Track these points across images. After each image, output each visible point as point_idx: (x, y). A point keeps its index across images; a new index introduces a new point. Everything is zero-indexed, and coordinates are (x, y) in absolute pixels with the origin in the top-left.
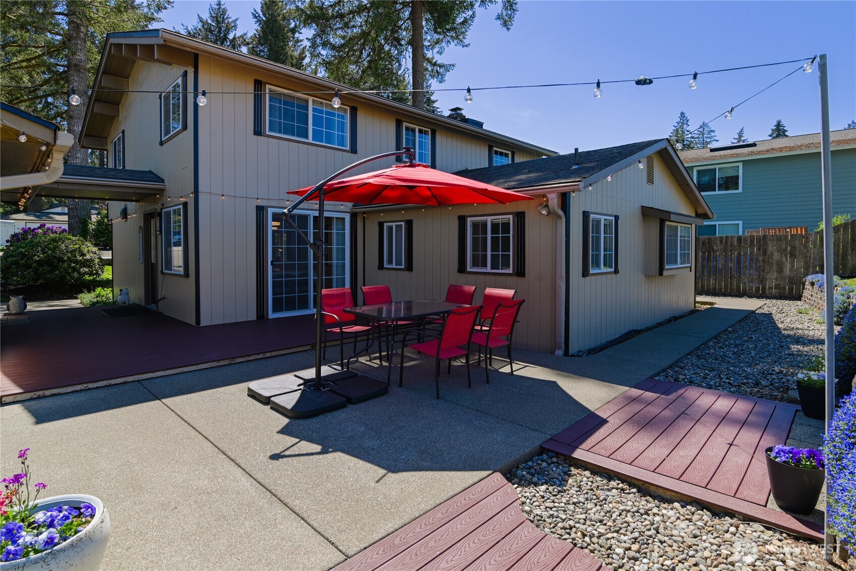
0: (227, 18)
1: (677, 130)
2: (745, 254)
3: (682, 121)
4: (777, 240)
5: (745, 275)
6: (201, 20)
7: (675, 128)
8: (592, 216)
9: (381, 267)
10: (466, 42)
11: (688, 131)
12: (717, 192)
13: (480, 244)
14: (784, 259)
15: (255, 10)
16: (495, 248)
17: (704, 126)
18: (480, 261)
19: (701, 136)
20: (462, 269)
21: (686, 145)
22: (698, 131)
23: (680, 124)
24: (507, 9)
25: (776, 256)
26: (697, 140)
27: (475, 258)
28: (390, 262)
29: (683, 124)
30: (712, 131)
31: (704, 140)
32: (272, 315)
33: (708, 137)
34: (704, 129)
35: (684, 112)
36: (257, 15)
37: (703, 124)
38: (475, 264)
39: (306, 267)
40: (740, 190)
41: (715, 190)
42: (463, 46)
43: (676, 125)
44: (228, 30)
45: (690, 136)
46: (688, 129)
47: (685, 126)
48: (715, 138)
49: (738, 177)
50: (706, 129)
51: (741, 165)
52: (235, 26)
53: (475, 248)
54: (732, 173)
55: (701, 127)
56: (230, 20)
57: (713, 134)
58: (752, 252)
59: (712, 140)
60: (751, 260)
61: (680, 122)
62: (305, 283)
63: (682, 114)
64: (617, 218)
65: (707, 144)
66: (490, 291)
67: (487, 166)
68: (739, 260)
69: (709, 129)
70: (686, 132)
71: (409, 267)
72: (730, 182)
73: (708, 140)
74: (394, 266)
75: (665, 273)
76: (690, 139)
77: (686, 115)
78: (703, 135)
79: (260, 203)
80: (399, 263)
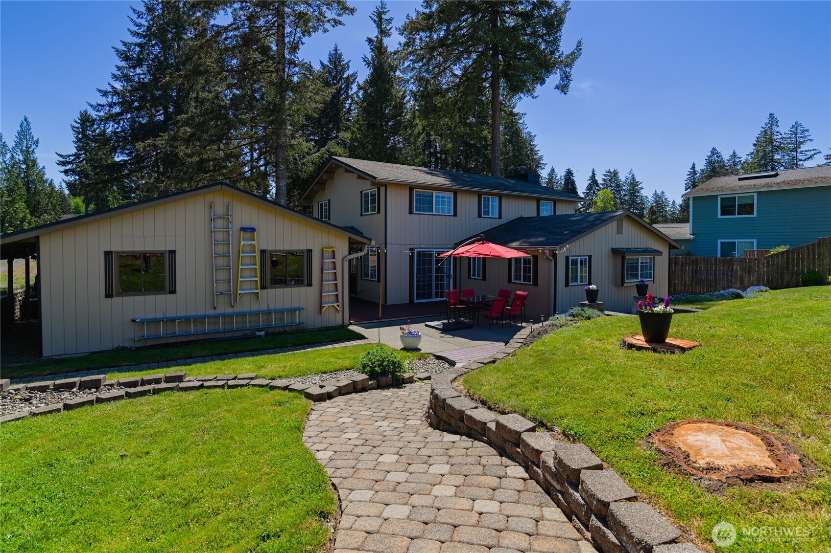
0: (343, 61)
1: (765, 131)
2: (720, 270)
3: (770, 122)
4: (740, 261)
5: (719, 285)
6: (322, 63)
7: (763, 130)
8: (571, 258)
9: (469, 277)
10: (535, 94)
11: (777, 132)
12: (737, 216)
13: (518, 269)
14: (744, 275)
15: (365, 56)
16: (524, 272)
17: (796, 126)
18: (518, 277)
19: (794, 136)
20: (510, 281)
21: (775, 146)
22: (791, 131)
23: (769, 125)
24: (563, 80)
25: (739, 272)
26: (789, 140)
27: (516, 275)
28: (474, 275)
29: (772, 125)
30: (807, 131)
31: (797, 140)
32: (416, 301)
33: (801, 137)
34: (796, 129)
35: (773, 112)
36: (366, 59)
37: (796, 124)
38: (516, 279)
39: (431, 277)
40: (755, 215)
41: (735, 215)
42: (533, 98)
43: (764, 126)
44: (343, 71)
45: (780, 136)
46: (777, 130)
47: (774, 127)
48: (809, 138)
49: (753, 204)
50: (800, 129)
51: (755, 195)
52: (348, 67)
53: (516, 271)
54: (749, 202)
55: (793, 127)
56: (344, 62)
57: (807, 134)
58: (724, 270)
59: (806, 139)
60: (723, 274)
61: (769, 123)
62: (430, 286)
63: (771, 115)
64: (590, 257)
65: (800, 144)
66: (518, 292)
67: (536, 216)
68: (716, 274)
69: (802, 129)
70: (775, 133)
71: (484, 279)
72: (747, 208)
73: (802, 140)
74: (476, 277)
75: (625, 285)
76: (779, 140)
77: (775, 116)
78: (796, 135)
79: (412, 247)
80: (479, 276)
